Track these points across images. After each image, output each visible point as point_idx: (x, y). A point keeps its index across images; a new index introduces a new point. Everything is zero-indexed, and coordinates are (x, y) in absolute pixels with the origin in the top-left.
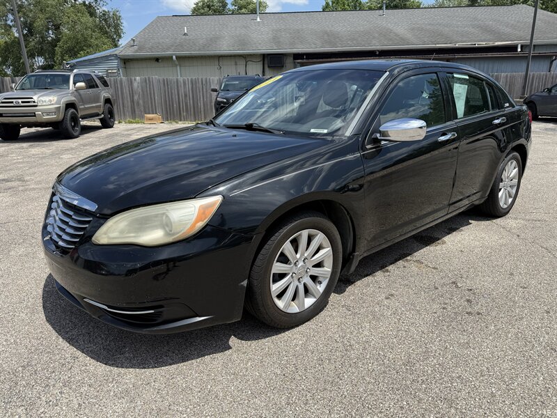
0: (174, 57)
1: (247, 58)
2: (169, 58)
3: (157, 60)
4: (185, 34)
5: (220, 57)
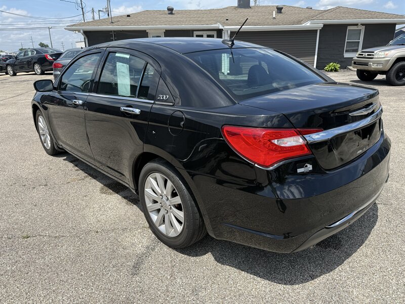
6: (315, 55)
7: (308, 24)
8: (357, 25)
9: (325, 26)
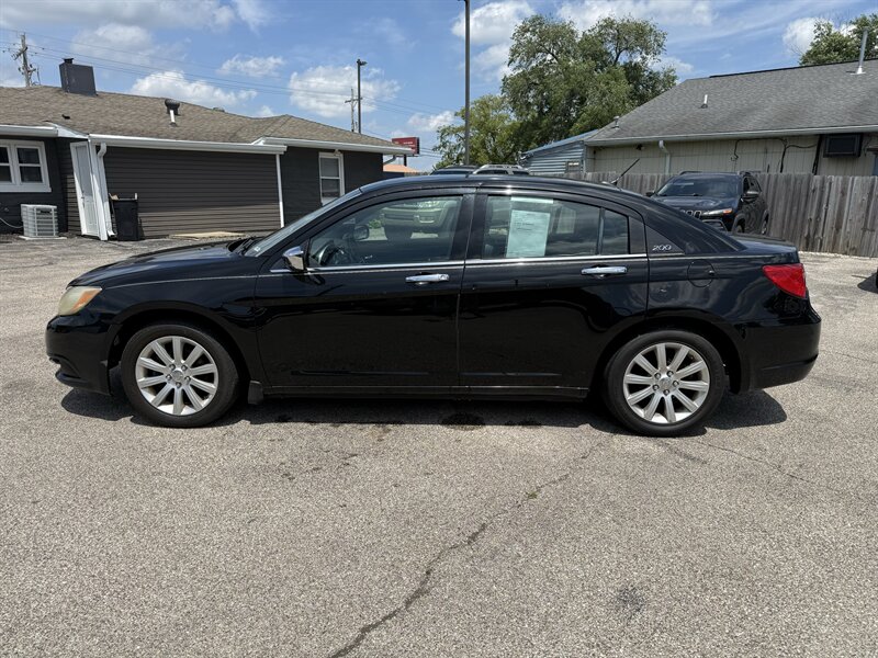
0: (661, 143)
1: (787, 142)
2: (654, 144)
3: (639, 146)
4: (704, 106)
5: (738, 141)
6: (278, 201)
7: (261, 144)
8: (332, 151)
9: (291, 149)
